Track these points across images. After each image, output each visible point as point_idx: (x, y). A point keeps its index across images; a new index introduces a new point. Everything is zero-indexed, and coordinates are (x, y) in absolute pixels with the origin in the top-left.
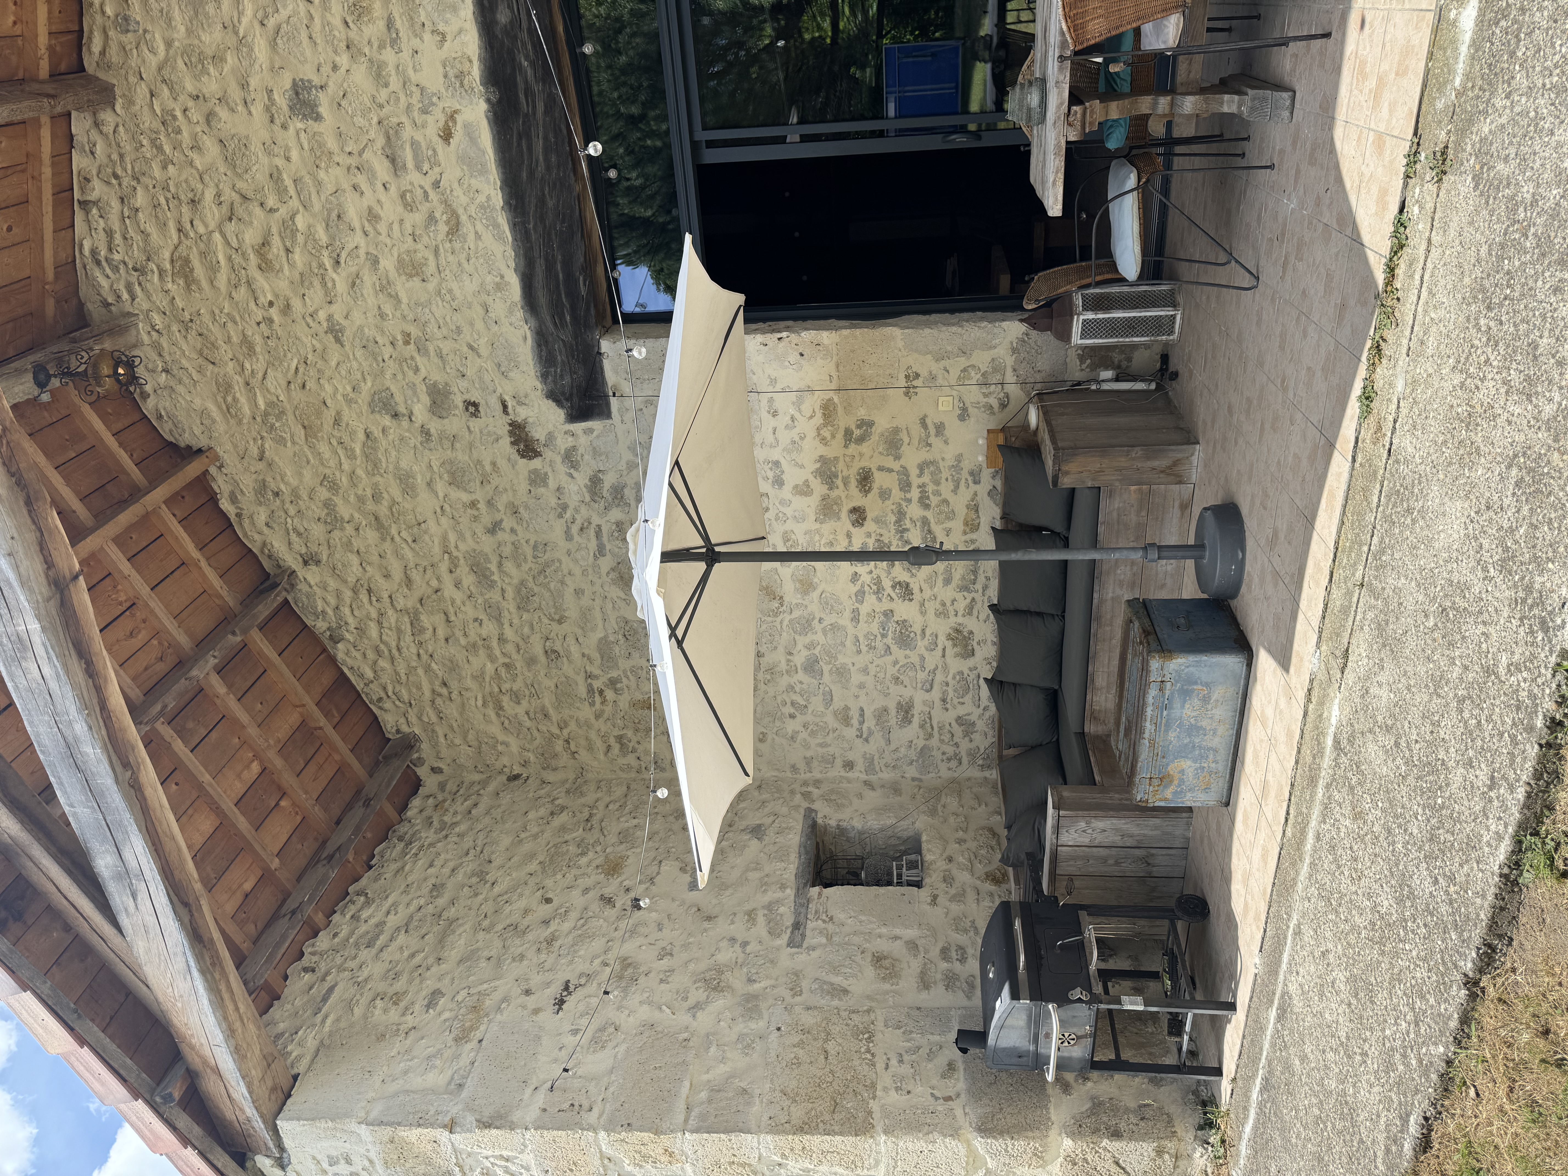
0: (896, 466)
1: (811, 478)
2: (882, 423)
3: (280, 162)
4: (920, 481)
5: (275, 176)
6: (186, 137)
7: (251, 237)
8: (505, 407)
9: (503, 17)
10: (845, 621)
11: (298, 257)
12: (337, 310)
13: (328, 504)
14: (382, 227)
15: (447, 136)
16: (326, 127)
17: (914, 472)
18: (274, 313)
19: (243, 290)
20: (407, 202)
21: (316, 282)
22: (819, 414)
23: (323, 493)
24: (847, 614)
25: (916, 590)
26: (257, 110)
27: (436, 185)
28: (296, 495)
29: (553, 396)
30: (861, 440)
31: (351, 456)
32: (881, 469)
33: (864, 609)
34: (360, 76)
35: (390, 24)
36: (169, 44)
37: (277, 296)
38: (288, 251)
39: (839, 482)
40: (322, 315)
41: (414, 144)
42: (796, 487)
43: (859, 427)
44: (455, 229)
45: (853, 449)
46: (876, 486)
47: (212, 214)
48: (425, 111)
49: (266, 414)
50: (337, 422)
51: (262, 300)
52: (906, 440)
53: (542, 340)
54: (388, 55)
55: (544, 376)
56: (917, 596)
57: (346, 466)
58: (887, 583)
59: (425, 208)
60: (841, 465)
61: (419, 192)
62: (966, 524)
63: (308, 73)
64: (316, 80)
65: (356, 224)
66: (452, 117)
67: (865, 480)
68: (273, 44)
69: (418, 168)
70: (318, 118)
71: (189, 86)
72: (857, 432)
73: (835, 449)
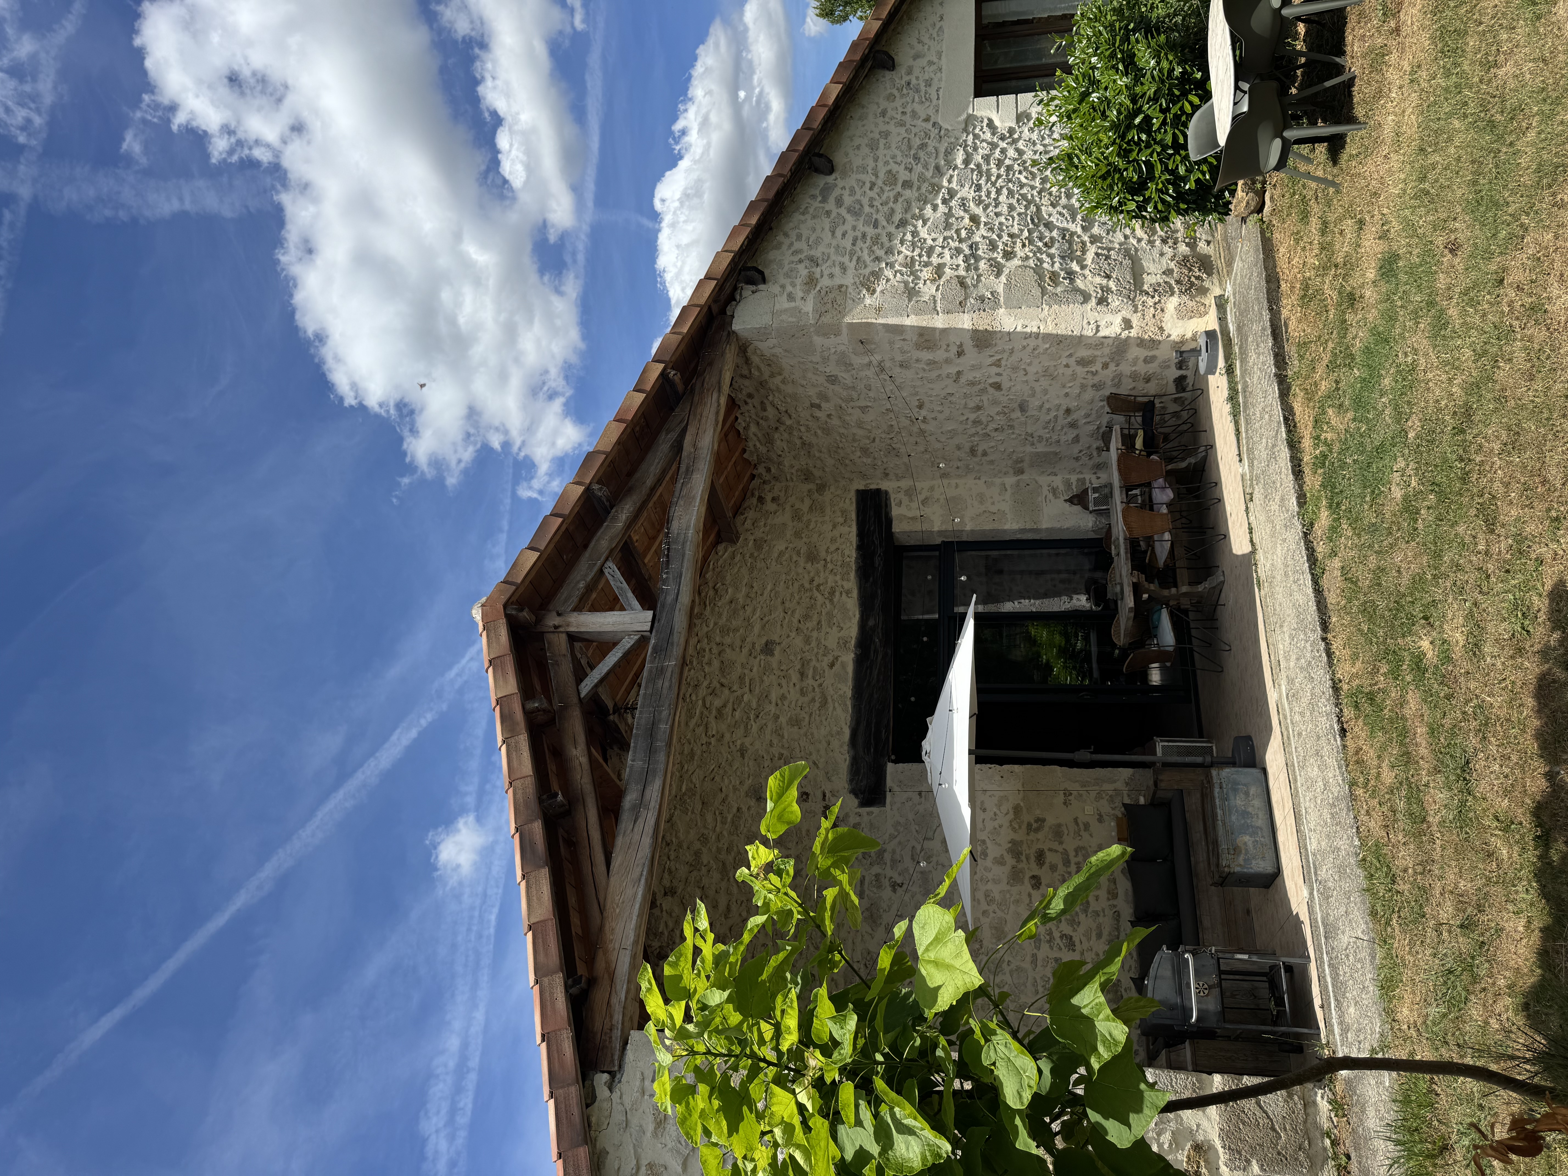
0: (1060, 849)
1: (1005, 854)
2: (1051, 821)
3: (746, 671)
4: (1077, 860)
5: (741, 678)
6: (706, 660)
7: (718, 703)
8: (824, 796)
9: (871, 623)
10: (1027, 965)
11: (737, 714)
12: (747, 741)
13: (697, 854)
14: (786, 703)
15: (832, 665)
16: (774, 661)
17: (1072, 854)
18: (713, 740)
19: (701, 728)
20: (803, 693)
21: (742, 727)
22: (1011, 812)
23: (697, 845)
24: (1028, 959)
25: (1077, 943)
26: (745, 651)
27: (820, 685)
28: (680, 846)
29: (854, 792)
30: (1037, 830)
31: (724, 823)
32: (1050, 850)
33: (1041, 955)
34: (798, 641)
35: (819, 623)
36: (715, 624)
37: (718, 732)
38: (734, 710)
39: (1023, 858)
40: (739, 743)
41: (815, 668)
42: (995, 858)
43: (1036, 821)
44: (824, 703)
45: (1032, 836)
46: (1048, 861)
47: (702, 691)
48: (824, 655)
49: (685, 794)
50: (724, 801)
51: (710, 733)
52: (1066, 832)
53: (855, 763)
54: (815, 634)
55: (851, 781)
56: (1078, 947)
57: (718, 829)
58: (1057, 935)
59: (810, 696)
60: (1025, 846)
61: (810, 688)
62: (1109, 893)
63: (776, 638)
64: (778, 641)
65: (774, 701)
66: (837, 658)
67: (1040, 857)
68: (763, 627)
69: (813, 678)
70: (772, 655)
71: (718, 639)
72: (1035, 825)
73: (1020, 836)
